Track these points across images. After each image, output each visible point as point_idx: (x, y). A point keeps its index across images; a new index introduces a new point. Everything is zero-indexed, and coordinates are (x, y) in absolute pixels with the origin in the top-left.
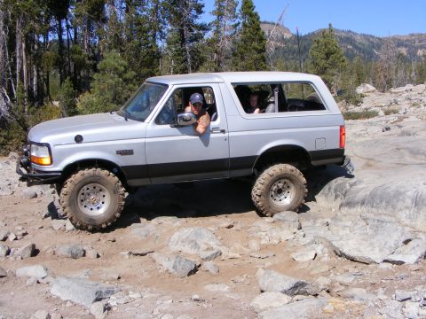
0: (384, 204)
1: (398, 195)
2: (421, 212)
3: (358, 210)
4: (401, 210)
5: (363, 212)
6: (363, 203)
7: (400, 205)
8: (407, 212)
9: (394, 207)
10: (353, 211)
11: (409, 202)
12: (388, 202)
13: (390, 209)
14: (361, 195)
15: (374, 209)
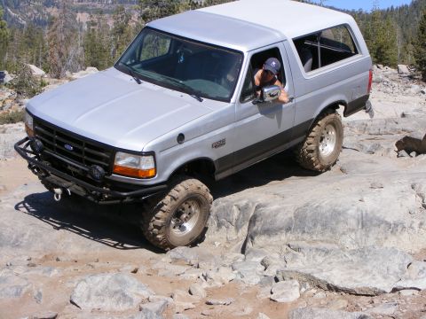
0: (319, 227)
1: (337, 215)
2: (370, 235)
3: (283, 237)
4: (344, 233)
5: (288, 240)
6: (288, 229)
7: (341, 228)
8: (353, 236)
9: (333, 231)
10: (274, 239)
11: (353, 222)
12: (325, 226)
13: (328, 234)
14: (282, 218)
15: (306, 236)
